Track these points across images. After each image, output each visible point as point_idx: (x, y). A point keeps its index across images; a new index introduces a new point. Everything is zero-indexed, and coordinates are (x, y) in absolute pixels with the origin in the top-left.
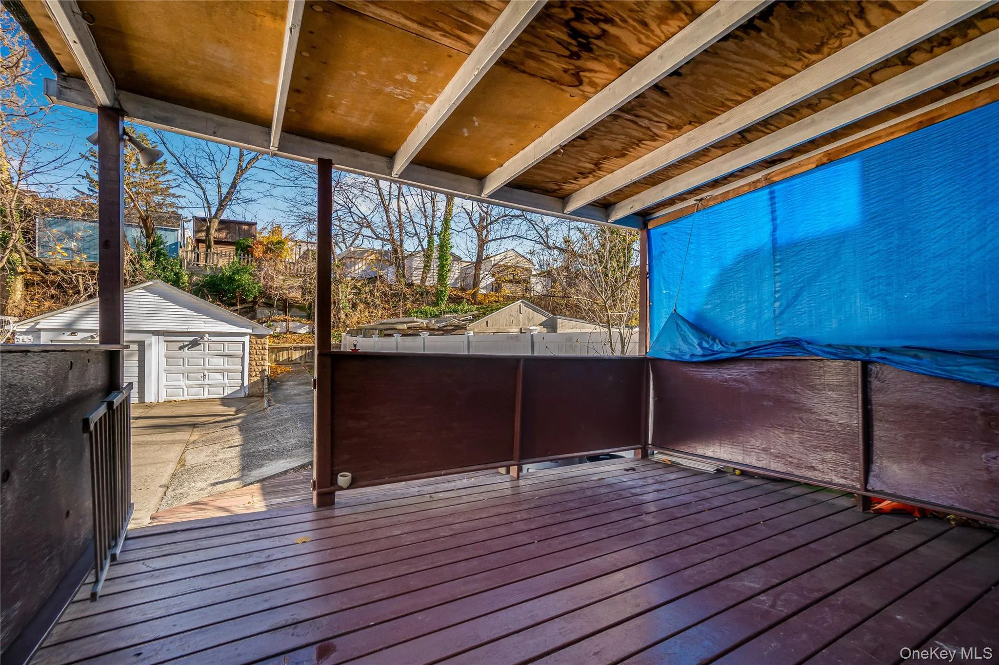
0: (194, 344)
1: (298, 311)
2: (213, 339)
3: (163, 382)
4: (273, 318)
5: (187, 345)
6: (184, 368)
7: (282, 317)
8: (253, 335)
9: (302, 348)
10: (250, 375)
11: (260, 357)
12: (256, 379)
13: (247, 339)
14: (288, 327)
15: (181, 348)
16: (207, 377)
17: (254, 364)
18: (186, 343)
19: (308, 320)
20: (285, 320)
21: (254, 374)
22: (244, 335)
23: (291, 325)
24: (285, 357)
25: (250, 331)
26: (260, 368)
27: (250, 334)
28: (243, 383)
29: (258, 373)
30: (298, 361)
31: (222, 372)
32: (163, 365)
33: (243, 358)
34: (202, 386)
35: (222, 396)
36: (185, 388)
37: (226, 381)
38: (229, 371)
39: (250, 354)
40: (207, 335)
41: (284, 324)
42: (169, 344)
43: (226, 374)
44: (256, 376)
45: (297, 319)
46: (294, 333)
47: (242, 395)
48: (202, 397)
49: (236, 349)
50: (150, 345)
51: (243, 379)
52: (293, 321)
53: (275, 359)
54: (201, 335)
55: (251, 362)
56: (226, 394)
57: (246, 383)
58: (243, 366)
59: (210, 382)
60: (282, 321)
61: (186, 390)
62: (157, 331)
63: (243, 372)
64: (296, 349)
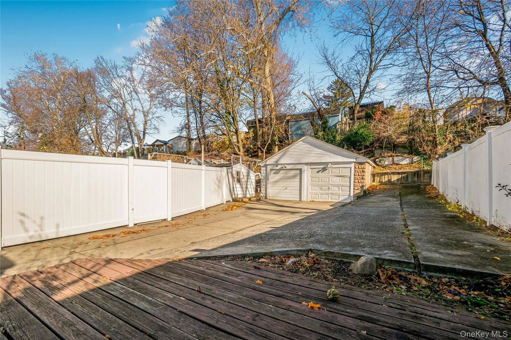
0: (324, 169)
1: (402, 149)
2: (334, 166)
3: (310, 190)
4: (383, 155)
5: (320, 171)
6: (319, 183)
7: (389, 154)
8: (356, 163)
9: (399, 173)
10: (354, 189)
11: (361, 177)
12: (358, 191)
13: (352, 165)
14: (393, 160)
15: (318, 172)
16: (330, 189)
17: (357, 182)
18: (320, 169)
19: (409, 155)
20: (391, 156)
21: (357, 188)
22: (351, 163)
23: (396, 159)
24: (386, 179)
25: (355, 160)
26: (361, 184)
27: (355, 162)
28: (350, 194)
29: (359, 188)
30: (396, 182)
31: (338, 186)
32: (310, 182)
33: (350, 178)
34: (327, 194)
35: (338, 201)
36: (319, 194)
37: (341, 192)
38: (342, 186)
39: (355, 175)
40: (330, 164)
41: (391, 158)
42: (313, 170)
43: (340, 187)
44: (358, 189)
45: (399, 154)
46: (398, 164)
47: (349, 201)
48: (327, 200)
49: (346, 172)
50: (304, 171)
51: (350, 191)
52: (397, 156)
53: (380, 181)
54: (327, 164)
55: (355, 180)
56: (340, 200)
57: (352, 194)
58: (350, 182)
59: (332, 192)
60: (389, 157)
61: (320, 195)
62: (307, 163)
63: (350, 187)
64: (393, 173)
